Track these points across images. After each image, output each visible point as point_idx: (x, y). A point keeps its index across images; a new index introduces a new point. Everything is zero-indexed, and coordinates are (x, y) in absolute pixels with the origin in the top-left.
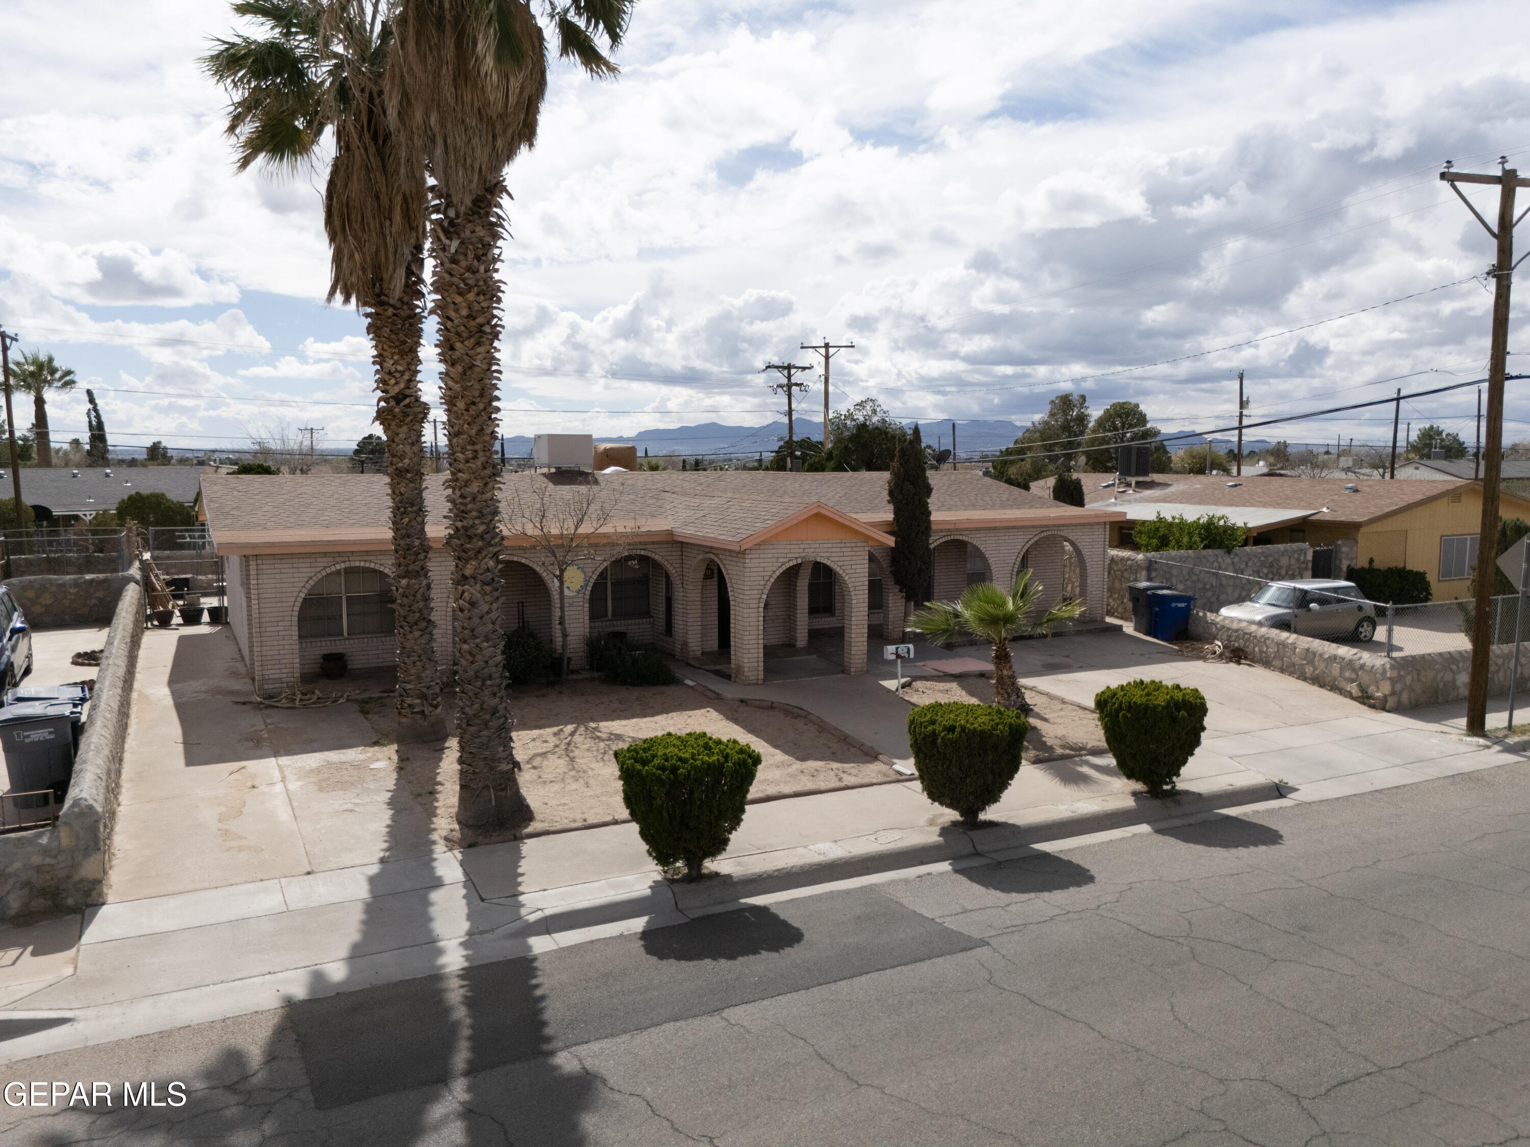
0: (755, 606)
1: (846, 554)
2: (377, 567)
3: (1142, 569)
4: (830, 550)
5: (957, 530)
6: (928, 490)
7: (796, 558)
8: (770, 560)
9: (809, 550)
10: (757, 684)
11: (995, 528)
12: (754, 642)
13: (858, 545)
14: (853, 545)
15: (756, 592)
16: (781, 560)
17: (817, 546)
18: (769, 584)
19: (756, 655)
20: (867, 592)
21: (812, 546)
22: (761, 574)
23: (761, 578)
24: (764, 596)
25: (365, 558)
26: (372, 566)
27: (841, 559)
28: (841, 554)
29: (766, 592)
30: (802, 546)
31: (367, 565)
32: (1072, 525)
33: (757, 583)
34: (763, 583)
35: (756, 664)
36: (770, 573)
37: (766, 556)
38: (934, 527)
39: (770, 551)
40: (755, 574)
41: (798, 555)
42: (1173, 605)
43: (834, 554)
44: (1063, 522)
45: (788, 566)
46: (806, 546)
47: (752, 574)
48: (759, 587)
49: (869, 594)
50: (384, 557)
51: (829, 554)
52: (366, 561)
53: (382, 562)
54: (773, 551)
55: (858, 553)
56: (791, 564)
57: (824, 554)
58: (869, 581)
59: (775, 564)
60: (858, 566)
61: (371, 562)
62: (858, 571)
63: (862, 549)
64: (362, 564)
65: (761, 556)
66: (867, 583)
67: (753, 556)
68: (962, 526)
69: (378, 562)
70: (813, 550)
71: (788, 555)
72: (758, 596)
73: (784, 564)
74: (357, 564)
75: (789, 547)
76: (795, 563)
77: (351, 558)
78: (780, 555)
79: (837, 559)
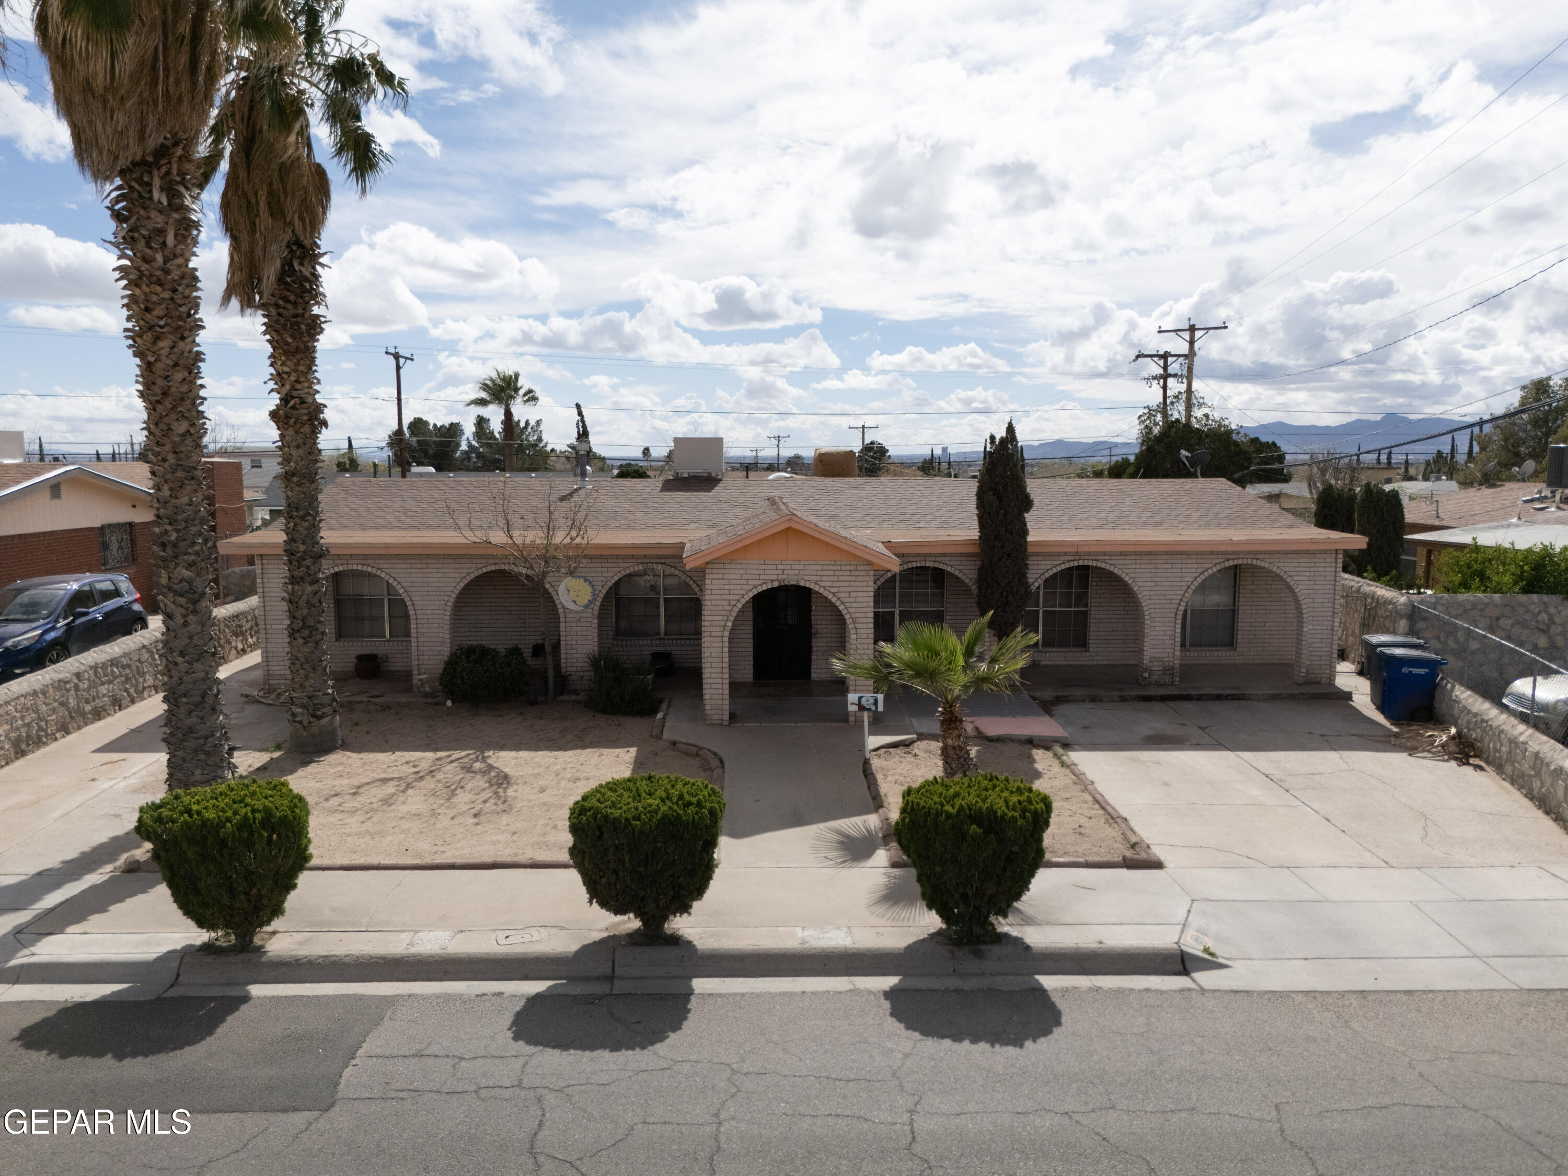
0: (719, 634)
1: (841, 578)
2: (374, 571)
3: (1402, 617)
4: (819, 573)
5: (1089, 554)
6: (1026, 504)
7: (772, 581)
8: (738, 582)
9: (790, 572)
10: (722, 725)
11: (1150, 553)
12: (717, 675)
13: (859, 568)
14: (851, 568)
15: (720, 618)
16: (751, 582)
17: (801, 567)
18: (736, 610)
19: (720, 691)
20: (872, 625)
21: (795, 567)
22: (725, 597)
23: (727, 603)
24: (730, 624)
25: (363, 562)
26: (369, 569)
27: (834, 584)
28: (835, 578)
29: (732, 618)
30: (781, 567)
31: (365, 568)
32: (1279, 552)
33: (721, 608)
34: (729, 608)
35: (720, 702)
36: (738, 597)
37: (733, 576)
38: (1030, 549)
39: (738, 572)
40: (718, 597)
41: (775, 577)
42: (1405, 670)
43: (825, 578)
44: (1261, 548)
45: (760, 589)
46: (787, 567)
47: (714, 597)
48: (724, 613)
49: (875, 627)
50: (382, 561)
51: (818, 578)
52: (363, 565)
53: (381, 566)
54: (742, 571)
55: (859, 579)
56: (765, 587)
57: (813, 578)
58: (875, 613)
59: (744, 587)
60: (859, 594)
61: (369, 565)
62: (859, 600)
63: (865, 573)
64: (360, 567)
65: (726, 577)
66: (872, 615)
67: (714, 576)
68: (1092, 549)
69: (376, 566)
70: (795, 572)
71: (761, 577)
72: (723, 623)
73: (755, 587)
74: (355, 567)
75: (764, 567)
76: (770, 586)
77: (350, 561)
78: (751, 577)
79: (829, 584)
